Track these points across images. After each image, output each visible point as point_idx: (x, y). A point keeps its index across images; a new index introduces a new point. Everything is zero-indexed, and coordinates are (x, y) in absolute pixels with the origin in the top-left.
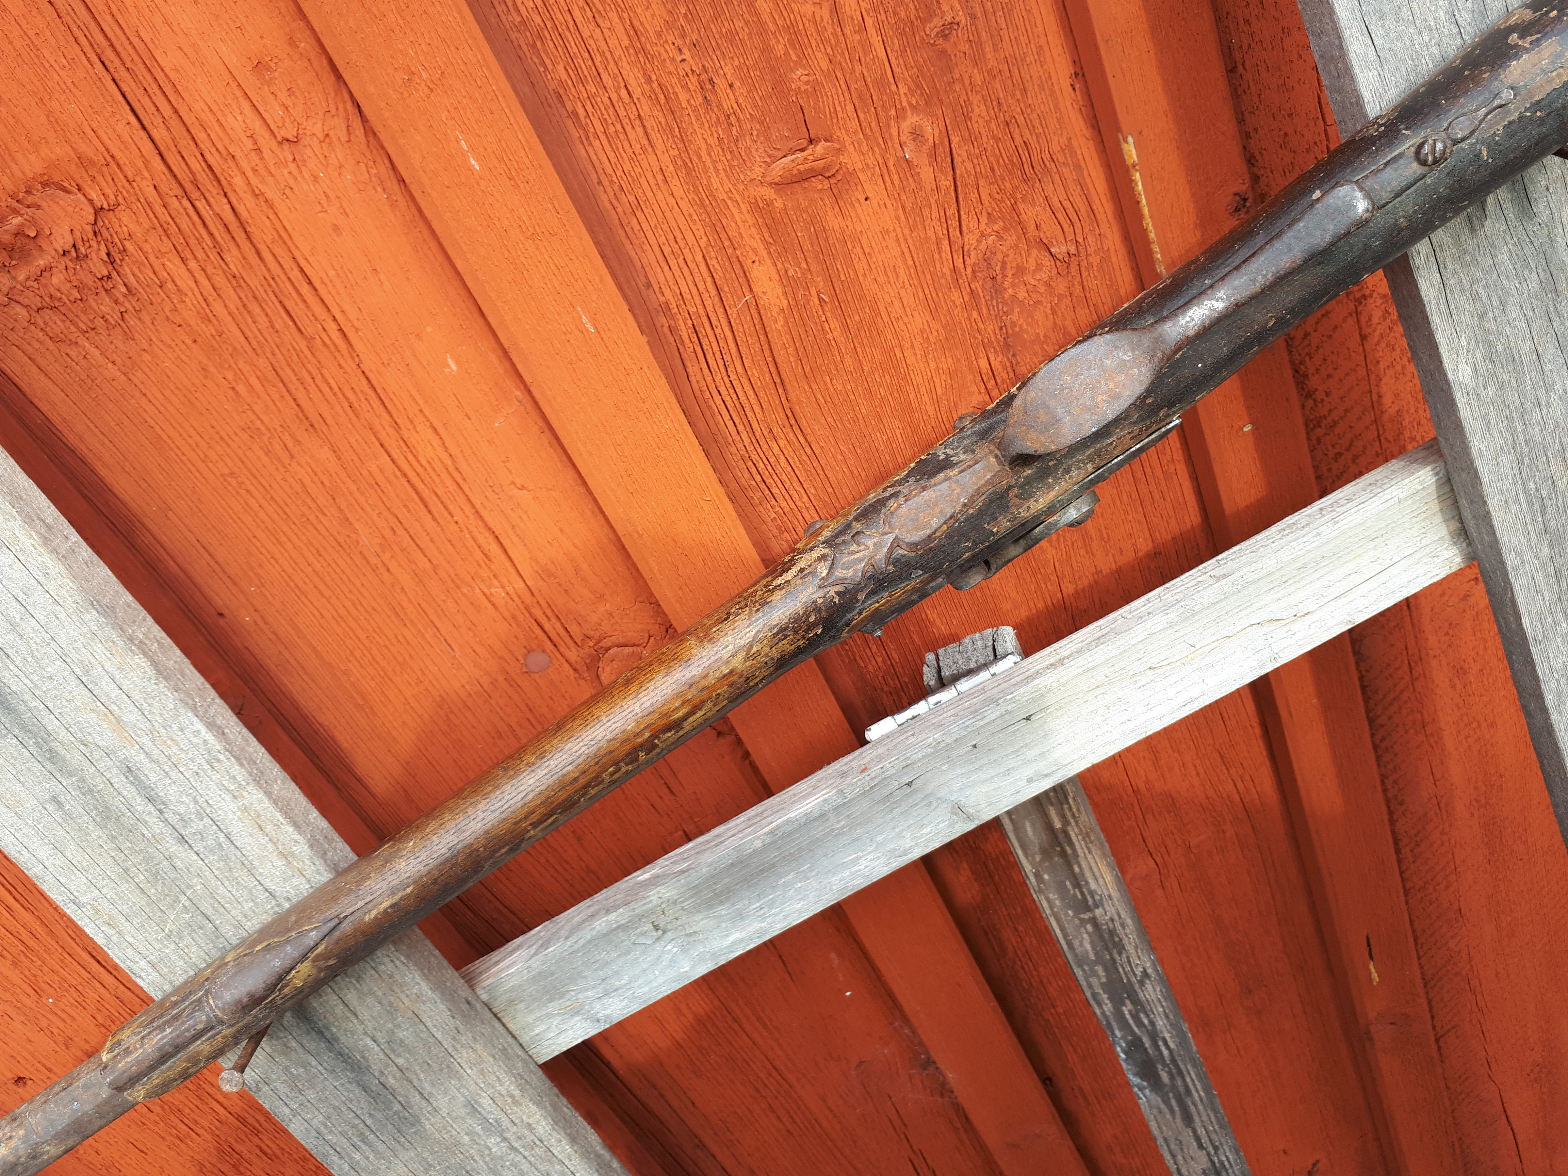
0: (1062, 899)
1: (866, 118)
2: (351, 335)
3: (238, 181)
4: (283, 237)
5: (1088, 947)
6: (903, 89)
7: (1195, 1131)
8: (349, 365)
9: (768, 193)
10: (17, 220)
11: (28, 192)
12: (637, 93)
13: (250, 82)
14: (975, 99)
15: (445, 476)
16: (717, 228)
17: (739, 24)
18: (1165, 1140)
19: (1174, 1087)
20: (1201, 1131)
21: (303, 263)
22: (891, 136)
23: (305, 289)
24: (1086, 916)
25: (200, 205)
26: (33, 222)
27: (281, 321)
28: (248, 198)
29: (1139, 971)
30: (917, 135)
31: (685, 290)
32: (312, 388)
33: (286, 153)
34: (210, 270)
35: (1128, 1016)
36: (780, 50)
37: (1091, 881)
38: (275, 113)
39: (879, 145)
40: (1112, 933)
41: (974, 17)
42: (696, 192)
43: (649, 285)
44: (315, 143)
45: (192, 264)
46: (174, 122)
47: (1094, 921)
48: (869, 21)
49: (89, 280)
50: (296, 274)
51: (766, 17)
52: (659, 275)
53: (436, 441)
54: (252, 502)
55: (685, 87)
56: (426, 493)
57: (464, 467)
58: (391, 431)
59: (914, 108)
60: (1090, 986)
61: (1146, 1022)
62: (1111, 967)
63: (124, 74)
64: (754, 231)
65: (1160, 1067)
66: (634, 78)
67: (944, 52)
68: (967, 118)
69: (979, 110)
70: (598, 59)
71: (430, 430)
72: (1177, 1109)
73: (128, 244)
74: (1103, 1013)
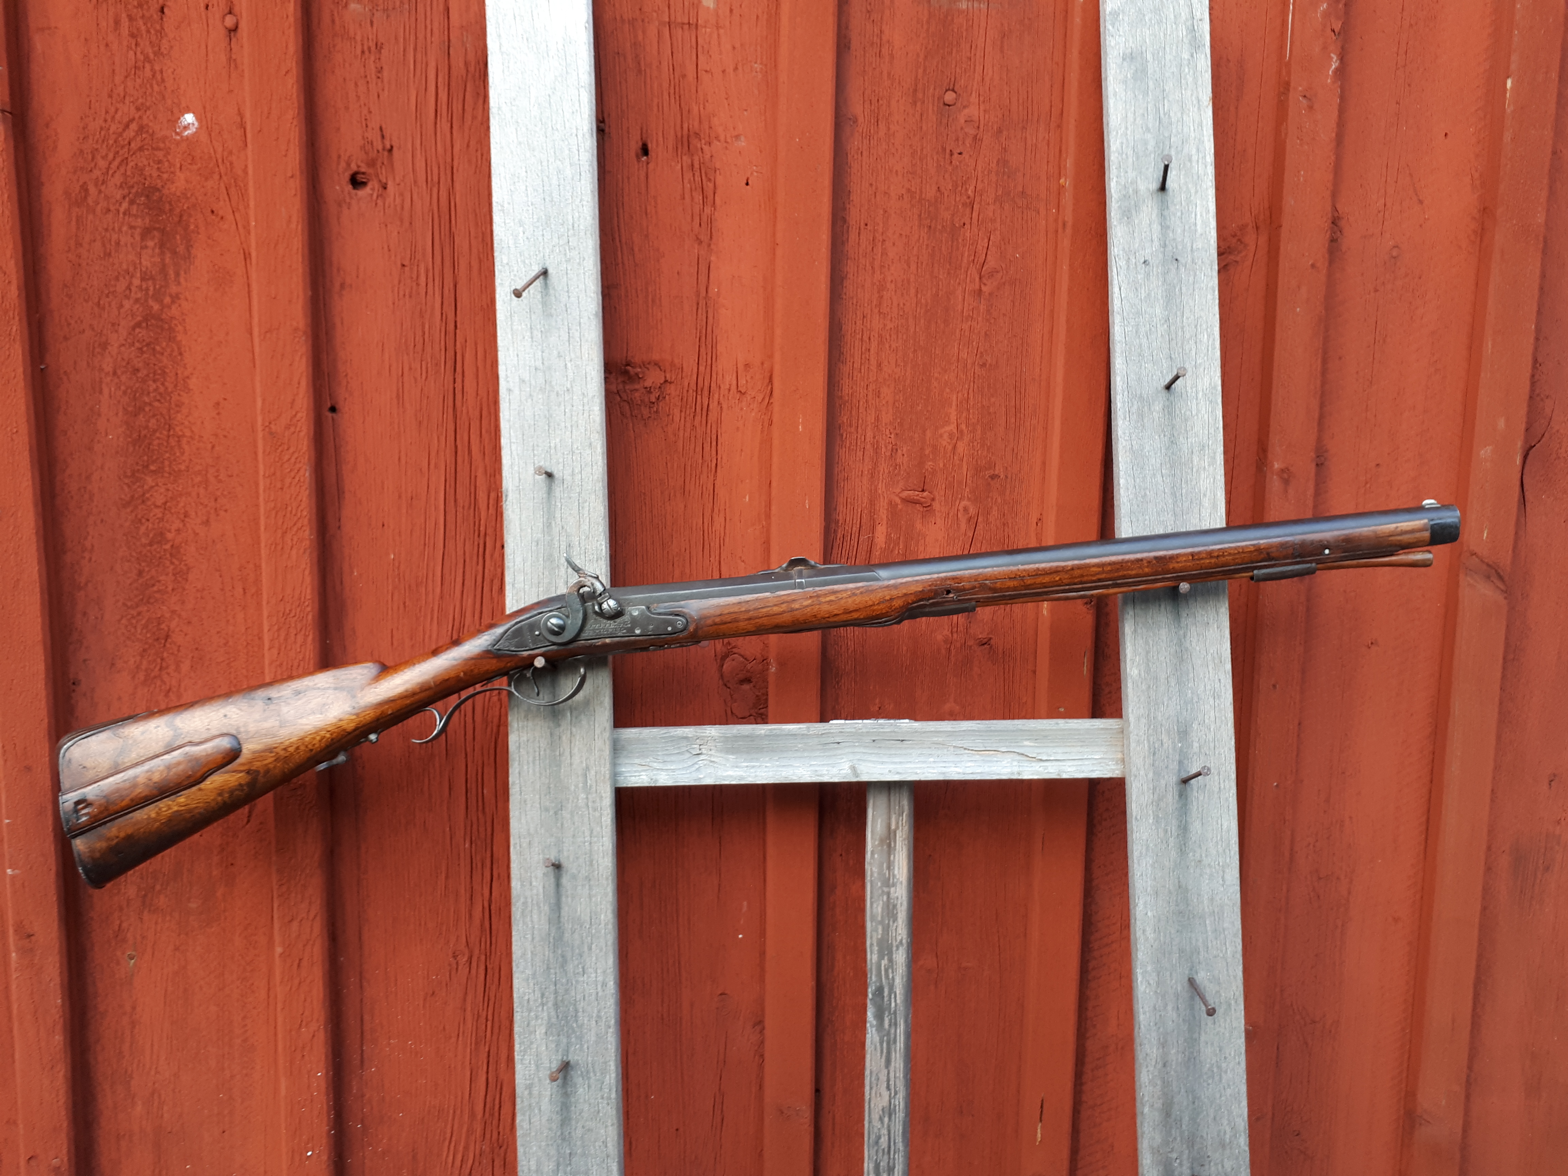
0: (879, 874)
1: (948, 493)
2: (719, 467)
3: (716, 396)
4: (719, 422)
5: (880, 910)
6: (967, 490)
7: (888, 1073)
8: (711, 478)
9: (898, 501)
10: (639, 370)
11: (649, 363)
12: (868, 440)
13: (741, 367)
14: (995, 508)
15: (718, 540)
16: (872, 503)
17: (916, 435)
18: (871, 1073)
19: (888, 1034)
20: (892, 1075)
21: (719, 435)
22: (955, 505)
23: (714, 443)
24: (886, 889)
25: (699, 397)
26: (643, 373)
27: (699, 449)
28: (716, 403)
29: (899, 938)
30: (966, 509)
31: (848, 519)
32: (693, 479)
33: (738, 396)
34: (688, 419)
35: (883, 968)
36: (927, 452)
37: (896, 869)
38: (742, 382)
39: (949, 506)
40: (895, 906)
41: (1006, 477)
42: (871, 485)
43: (836, 509)
44: (749, 398)
45: (683, 414)
46: (709, 367)
47: (888, 894)
48: (965, 458)
49: (647, 400)
50: (714, 437)
51: (928, 438)
52: (841, 508)
54: (644, 508)
55: (886, 447)
56: (706, 543)
57: (727, 540)
58: (710, 511)
59: (969, 499)
60: (871, 938)
61: (891, 976)
62: (886, 929)
63: (703, 345)
64: (885, 512)
65: (887, 1013)
66: (869, 434)
67: (989, 484)
68: (988, 513)
69: (995, 512)
70: (860, 421)
72: (885, 1051)
73: (667, 397)
74: (871, 959)
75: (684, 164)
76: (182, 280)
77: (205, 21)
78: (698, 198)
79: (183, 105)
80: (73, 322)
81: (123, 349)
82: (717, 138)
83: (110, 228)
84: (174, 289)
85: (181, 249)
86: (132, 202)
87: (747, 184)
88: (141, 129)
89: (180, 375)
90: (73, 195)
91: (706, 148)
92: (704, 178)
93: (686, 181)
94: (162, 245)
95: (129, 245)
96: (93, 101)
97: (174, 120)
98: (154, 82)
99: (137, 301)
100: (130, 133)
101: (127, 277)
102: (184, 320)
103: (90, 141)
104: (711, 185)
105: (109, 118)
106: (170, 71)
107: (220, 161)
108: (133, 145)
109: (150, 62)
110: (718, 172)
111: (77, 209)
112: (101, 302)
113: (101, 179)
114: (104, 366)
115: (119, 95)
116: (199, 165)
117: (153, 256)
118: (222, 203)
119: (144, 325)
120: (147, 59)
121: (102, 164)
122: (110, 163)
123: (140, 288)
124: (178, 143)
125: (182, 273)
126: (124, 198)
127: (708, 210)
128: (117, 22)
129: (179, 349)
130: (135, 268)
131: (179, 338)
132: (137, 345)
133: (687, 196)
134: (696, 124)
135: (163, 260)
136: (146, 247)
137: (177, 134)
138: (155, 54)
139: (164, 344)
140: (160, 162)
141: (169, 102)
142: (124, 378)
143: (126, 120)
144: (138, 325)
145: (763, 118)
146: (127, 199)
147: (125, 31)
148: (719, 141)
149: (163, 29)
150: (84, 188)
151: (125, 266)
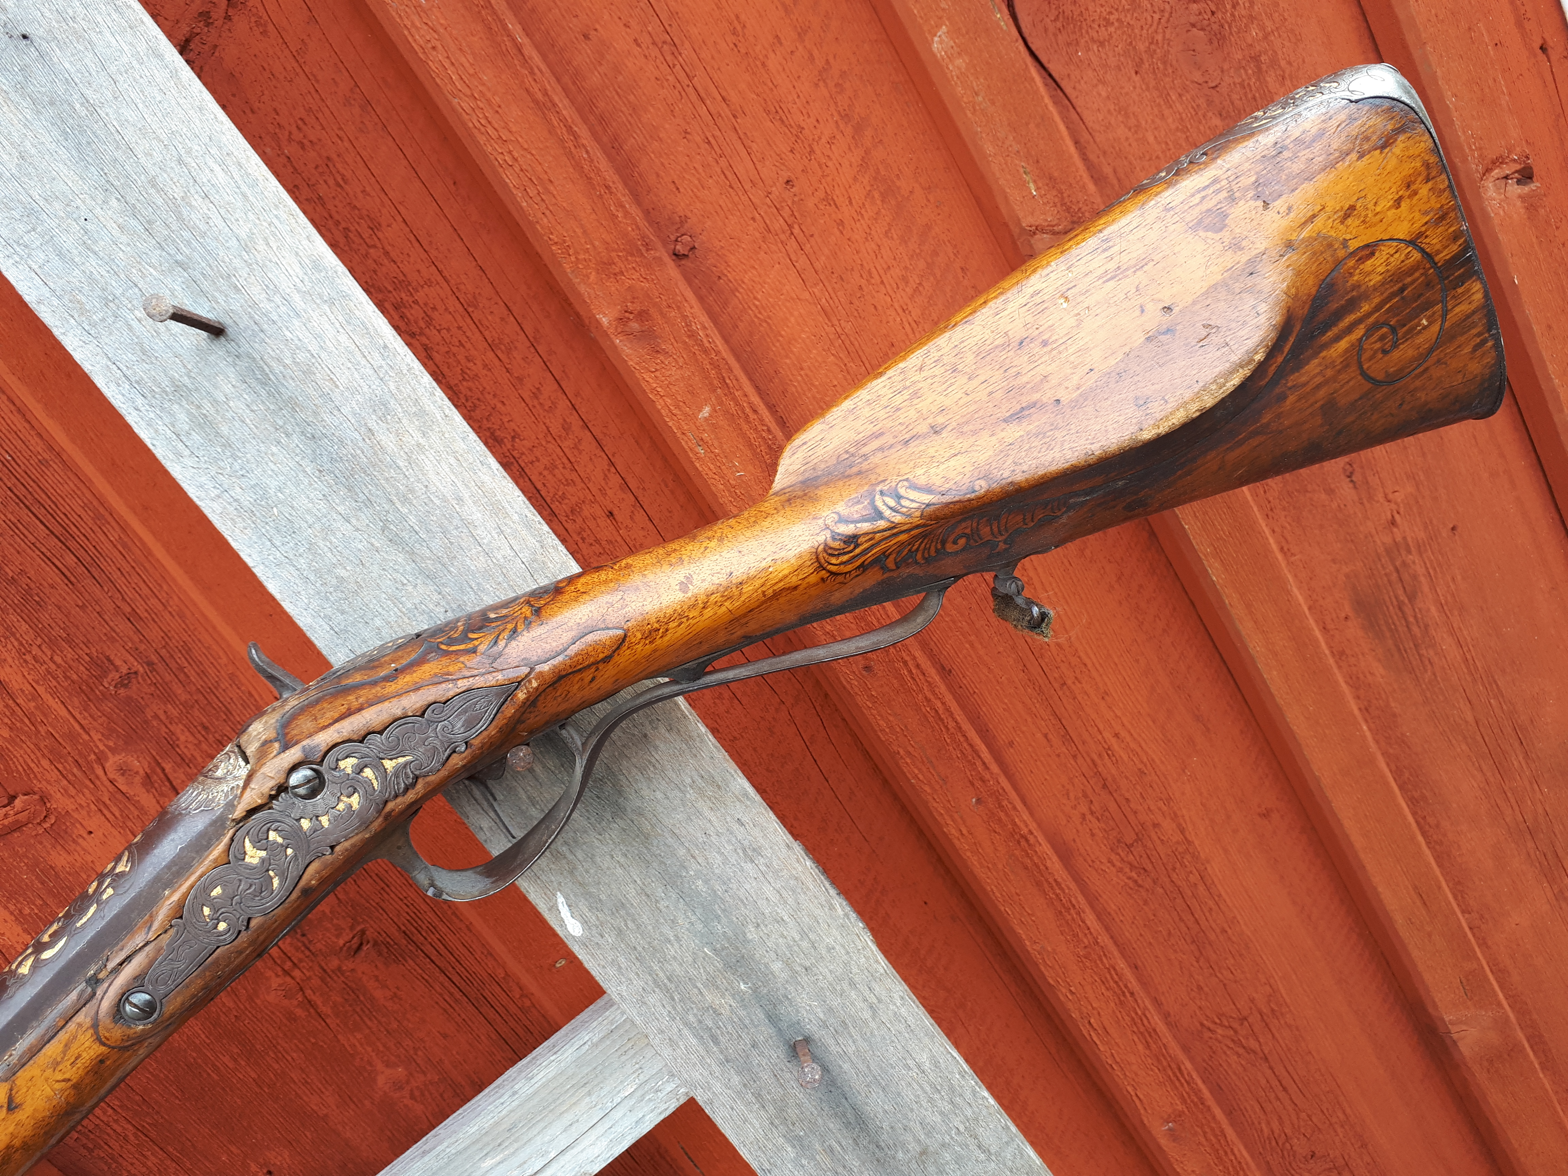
1: (64, 767)
6: (96, 737)
14: (177, 729)
22: (98, 777)
30: (123, 770)
39: (87, 787)
59: (115, 750)
67: (128, 698)
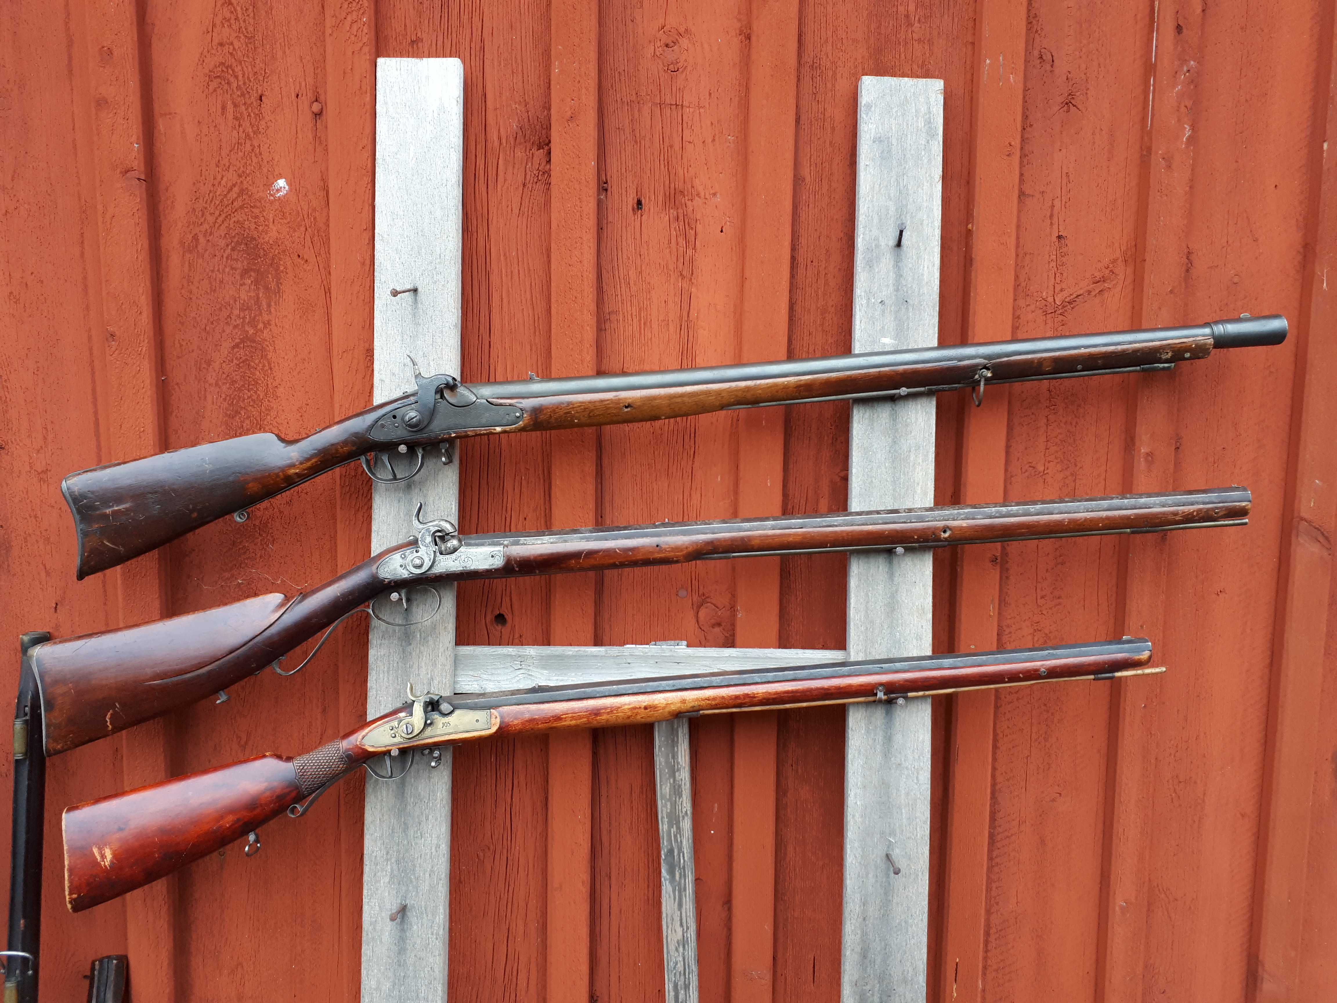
2: (696, 455)
8: (690, 463)
15: (695, 511)
21: (697, 428)
23: (693, 435)
32: (676, 464)
50: (693, 430)
53: (699, 499)
58: (689, 490)
64: (827, 488)
71: (700, 495)
75: (671, 216)
76: (273, 310)
77: (295, 107)
78: (682, 242)
79: (277, 173)
80: (184, 344)
81: (224, 365)
82: (698, 195)
83: (216, 269)
84: (266, 317)
85: (273, 285)
86: (233, 249)
87: (722, 231)
88: (242, 192)
89: (270, 386)
90: (187, 244)
91: (689, 203)
92: (687, 226)
93: (672, 230)
94: (256, 282)
95: (230, 283)
96: (204, 170)
97: (268, 185)
98: (253, 155)
99: (235, 327)
100: (233, 195)
101: (228, 308)
102: (274, 341)
103: (201, 201)
104: (693, 232)
105: (216, 183)
106: (267, 146)
107: (306, 216)
108: (235, 204)
109: (250, 139)
110: (698, 222)
111: (189, 255)
112: (208, 328)
113: (209, 231)
114: (209, 378)
115: (225, 165)
116: (289, 220)
117: (249, 291)
118: (307, 249)
119: (242, 345)
120: (248, 136)
121: (211, 219)
122: (217, 219)
123: (239, 317)
124: (272, 203)
125: (273, 304)
126: (227, 246)
127: (690, 252)
128: (224, 108)
129: (269, 364)
130: (235, 301)
131: (269, 357)
132: (235, 361)
133: (674, 240)
134: (681, 184)
135: (258, 295)
136: (244, 284)
137: (272, 195)
138: (255, 133)
139: (257, 361)
140: (257, 217)
141: (265, 170)
142: (224, 388)
143: (230, 184)
144: (237, 346)
145: (735, 179)
146: (230, 247)
147: (230, 116)
148: (700, 197)
149: (261, 113)
150: (195, 238)
151: (227, 299)
